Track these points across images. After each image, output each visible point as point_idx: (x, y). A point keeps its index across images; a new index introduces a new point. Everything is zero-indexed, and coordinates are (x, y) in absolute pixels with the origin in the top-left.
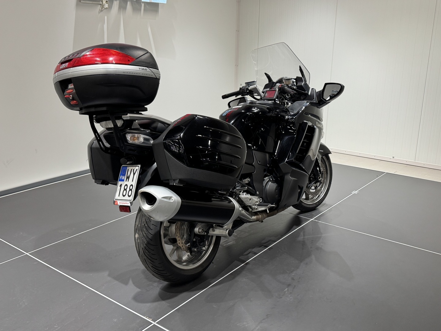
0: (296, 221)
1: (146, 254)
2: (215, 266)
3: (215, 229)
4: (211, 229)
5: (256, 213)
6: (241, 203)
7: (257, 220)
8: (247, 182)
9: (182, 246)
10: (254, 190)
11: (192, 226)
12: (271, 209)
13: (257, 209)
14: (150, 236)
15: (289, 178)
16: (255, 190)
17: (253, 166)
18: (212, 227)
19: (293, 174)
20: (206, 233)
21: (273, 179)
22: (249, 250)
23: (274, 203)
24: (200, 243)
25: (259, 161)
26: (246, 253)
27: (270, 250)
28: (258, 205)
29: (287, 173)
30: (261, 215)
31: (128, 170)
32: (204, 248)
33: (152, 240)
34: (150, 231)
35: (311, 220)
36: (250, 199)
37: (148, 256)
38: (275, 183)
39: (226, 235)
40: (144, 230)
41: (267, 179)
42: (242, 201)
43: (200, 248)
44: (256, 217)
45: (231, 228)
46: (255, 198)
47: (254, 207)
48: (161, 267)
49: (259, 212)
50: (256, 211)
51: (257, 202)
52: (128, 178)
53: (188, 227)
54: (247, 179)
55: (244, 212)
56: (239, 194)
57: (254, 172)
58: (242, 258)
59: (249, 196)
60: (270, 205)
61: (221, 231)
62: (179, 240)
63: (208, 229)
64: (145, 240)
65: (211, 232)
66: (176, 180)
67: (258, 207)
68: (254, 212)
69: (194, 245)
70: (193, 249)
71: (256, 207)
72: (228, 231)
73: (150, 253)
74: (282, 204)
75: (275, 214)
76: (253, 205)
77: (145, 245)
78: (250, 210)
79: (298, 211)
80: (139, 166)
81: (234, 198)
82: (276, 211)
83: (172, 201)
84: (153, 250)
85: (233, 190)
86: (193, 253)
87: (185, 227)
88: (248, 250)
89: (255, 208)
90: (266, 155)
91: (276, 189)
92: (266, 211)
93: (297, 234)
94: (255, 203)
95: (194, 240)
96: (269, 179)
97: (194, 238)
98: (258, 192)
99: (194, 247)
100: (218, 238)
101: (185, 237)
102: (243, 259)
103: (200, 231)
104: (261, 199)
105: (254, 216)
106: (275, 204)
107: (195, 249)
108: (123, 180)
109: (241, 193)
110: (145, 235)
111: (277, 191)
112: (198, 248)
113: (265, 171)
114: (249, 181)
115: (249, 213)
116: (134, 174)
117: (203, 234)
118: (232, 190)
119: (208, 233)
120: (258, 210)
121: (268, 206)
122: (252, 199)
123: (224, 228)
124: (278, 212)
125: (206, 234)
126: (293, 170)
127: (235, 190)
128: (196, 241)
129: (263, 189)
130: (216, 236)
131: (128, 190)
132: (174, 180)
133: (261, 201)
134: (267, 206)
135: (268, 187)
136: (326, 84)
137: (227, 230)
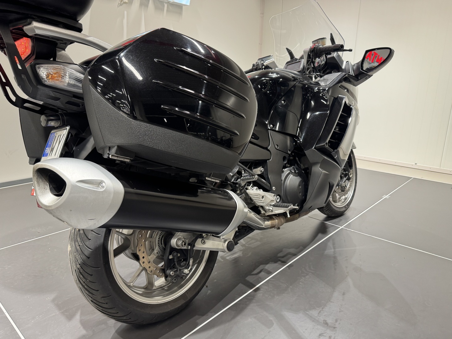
0: (322, 229)
1: (81, 281)
2: (209, 292)
3: (206, 241)
4: (199, 240)
5: (271, 217)
6: (249, 202)
7: (273, 227)
8: (259, 173)
9: (150, 267)
10: (269, 185)
11: (168, 235)
12: (292, 212)
13: (272, 211)
14: (87, 252)
15: (318, 170)
16: (270, 183)
17: (269, 150)
18: (201, 237)
19: (324, 165)
20: (189, 247)
21: (295, 171)
22: (261, 267)
23: (297, 204)
24: (179, 261)
25: (277, 145)
26: (255, 272)
27: (289, 269)
28: (274, 206)
29: (315, 164)
30: (277, 220)
31: (56, 137)
32: (186, 271)
33: (89, 258)
34: (87, 243)
35: (341, 227)
36: (263, 197)
37: (84, 284)
38: (299, 177)
39: (224, 249)
40: (78, 239)
41: (286, 171)
42: (251, 199)
43: (180, 270)
44: (271, 223)
45: (232, 238)
46: (269, 195)
47: (268, 208)
48: (106, 303)
49: (275, 215)
50: (271, 213)
51: (272, 201)
52: (52, 150)
53: (161, 237)
54: (259, 169)
55: (252, 215)
56: (247, 189)
57: (269, 160)
58: (250, 279)
59: (261, 192)
60: (292, 207)
61: (216, 243)
62: (143, 257)
63: (193, 241)
64: (78, 257)
65: (199, 245)
66: (113, 147)
67: (275, 208)
68: (268, 215)
69: (170, 265)
70: (168, 272)
71: (271, 209)
72: (227, 243)
73: (87, 280)
74: (307, 205)
75: (297, 219)
76: (267, 205)
77: (79, 266)
78: (263, 212)
79: (324, 216)
80: (67, 129)
81: (238, 195)
82: (297, 215)
83: (102, 190)
84: (92, 275)
85: (236, 181)
86: (169, 279)
87: (157, 236)
88: (258, 266)
89: (269, 210)
90: (286, 138)
91: (299, 185)
92: (284, 214)
93: (324, 246)
94: (270, 202)
95: (171, 257)
96: (291, 171)
97: (170, 254)
98: (274, 187)
99: (171, 269)
100: (213, 254)
101: (155, 251)
102: (251, 281)
103: (178, 244)
104: (278, 198)
105: (268, 221)
106: (298, 206)
107: (171, 273)
108: (47, 155)
109: (250, 187)
110: (78, 248)
111: (300, 187)
112: (177, 270)
113: (284, 158)
114: (261, 171)
115: (261, 216)
116: (59, 143)
117: (185, 248)
118: (234, 180)
119: (194, 246)
120: (273, 213)
121: (289, 207)
122: (266, 196)
123: (221, 238)
124: (299, 217)
125: (191, 248)
126: (324, 158)
127: (239, 180)
128: (173, 259)
129: (282, 183)
130: (211, 251)
132: (110, 148)
133: (278, 201)
134: (287, 207)
135: (288, 182)
136: (367, 52)
137: (225, 241)
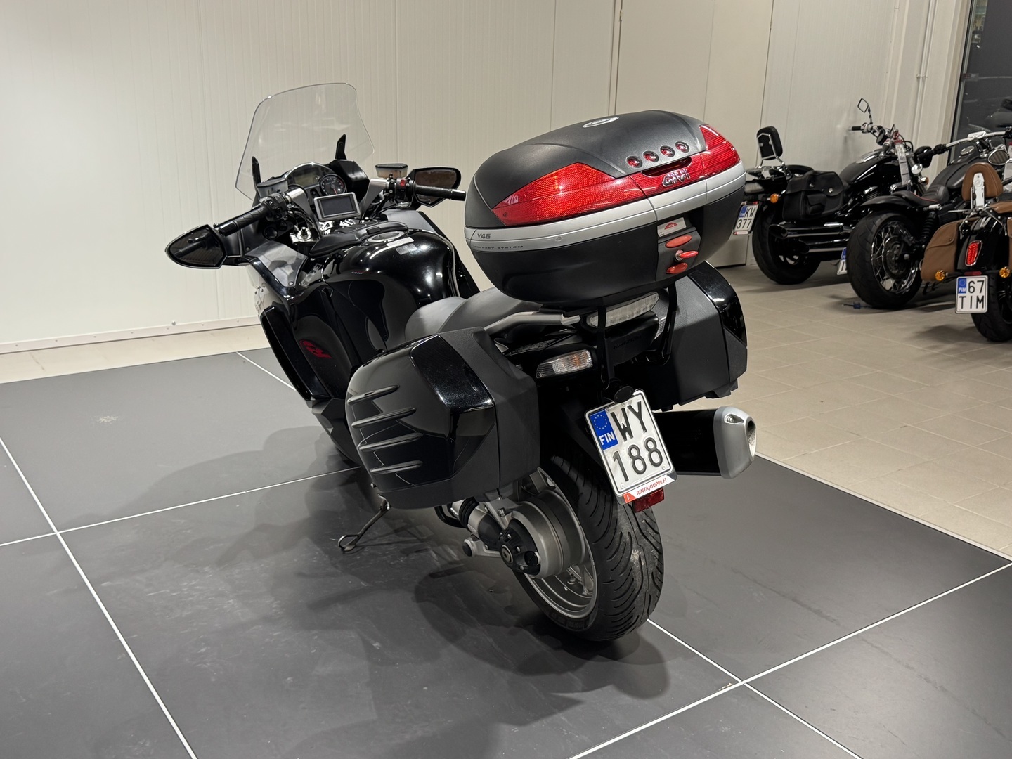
31: (613, 414)
52: (626, 431)
80: (641, 394)
108: (615, 442)
116: (639, 415)
131: (645, 454)
